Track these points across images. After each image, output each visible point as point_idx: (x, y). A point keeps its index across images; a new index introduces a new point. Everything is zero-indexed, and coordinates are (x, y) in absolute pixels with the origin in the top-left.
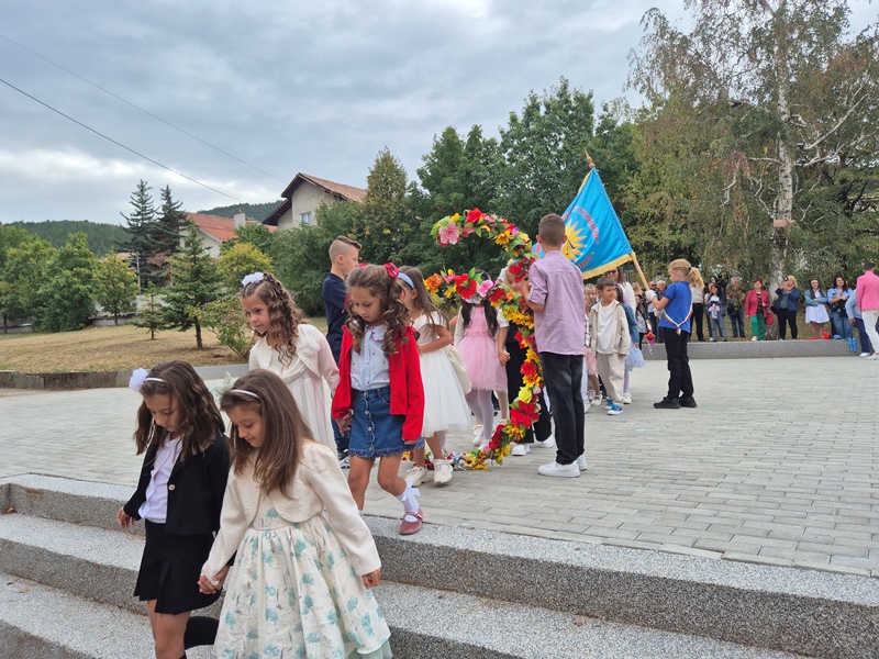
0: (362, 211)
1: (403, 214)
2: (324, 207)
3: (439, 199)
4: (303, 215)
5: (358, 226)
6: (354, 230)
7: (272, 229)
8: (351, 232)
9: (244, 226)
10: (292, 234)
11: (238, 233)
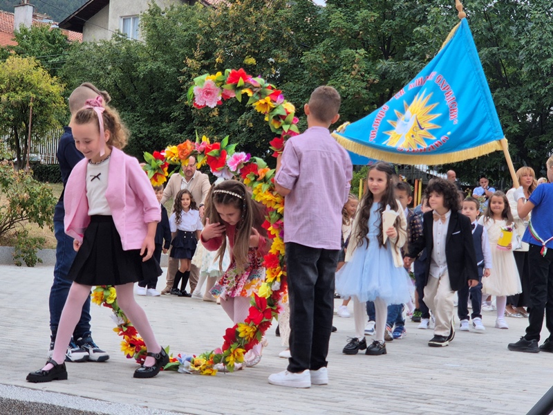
0: (213, 24)
1: (279, 35)
2: (155, 12)
3: (338, 18)
4: (125, 19)
5: (204, 47)
6: (197, 54)
7: (74, 36)
8: (192, 57)
9: (28, 27)
10: (99, 49)
11: (19, 38)
